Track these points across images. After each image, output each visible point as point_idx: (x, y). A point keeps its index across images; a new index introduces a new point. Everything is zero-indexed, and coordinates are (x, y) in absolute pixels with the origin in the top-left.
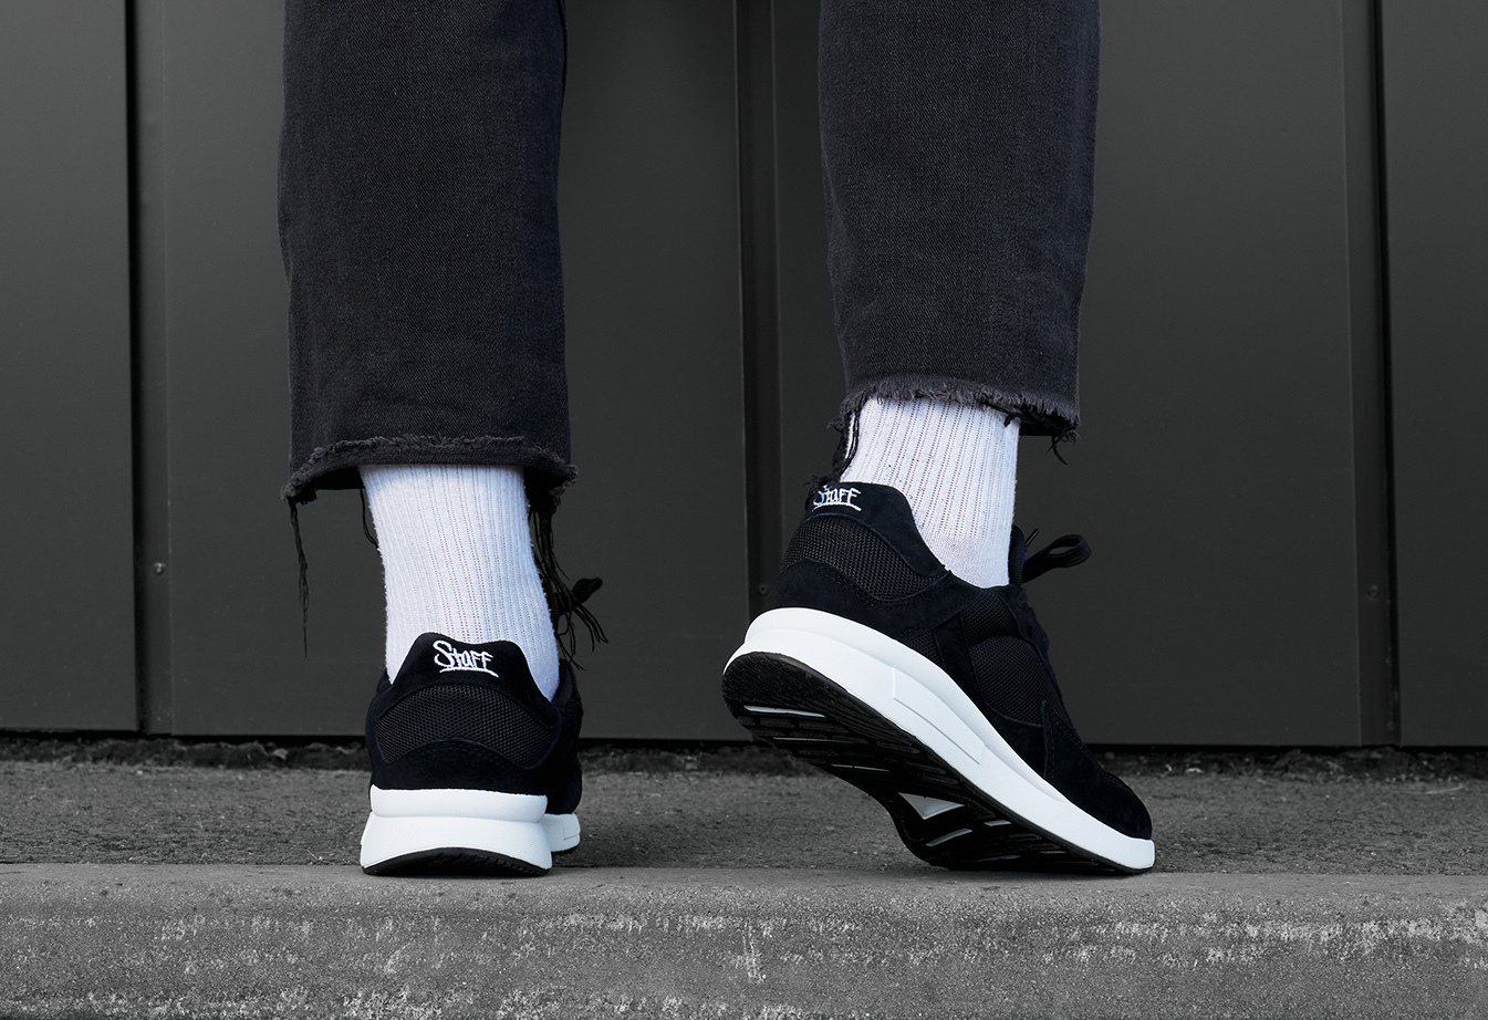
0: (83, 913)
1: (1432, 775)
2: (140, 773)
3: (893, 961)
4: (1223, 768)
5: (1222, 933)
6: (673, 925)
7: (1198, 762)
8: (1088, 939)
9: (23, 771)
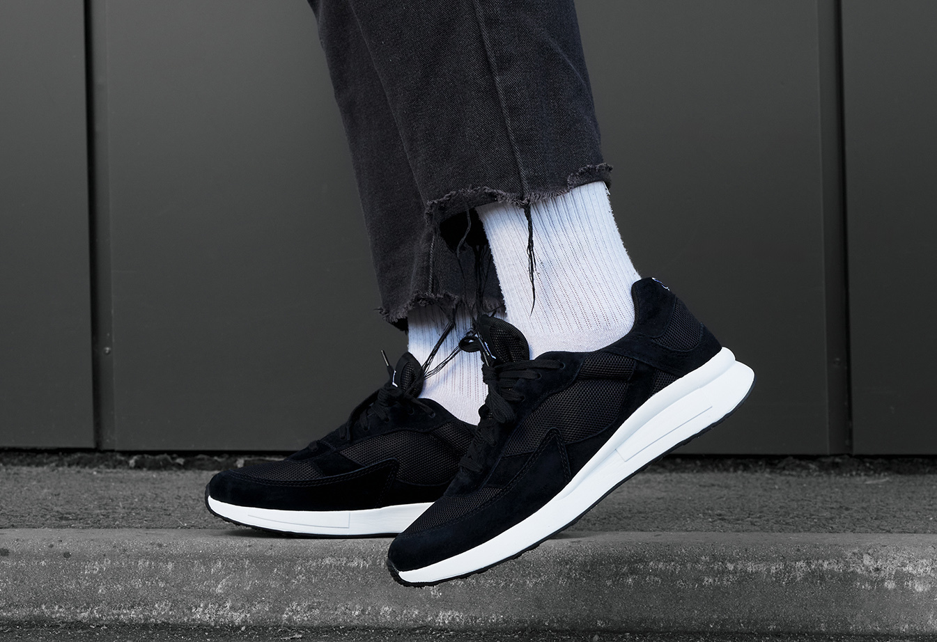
0: (39, 558)
1: (872, 472)
2: (95, 473)
3: (517, 585)
4: (746, 468)
5: (712, 568)
8: (633, 572)
9: (25, 472)
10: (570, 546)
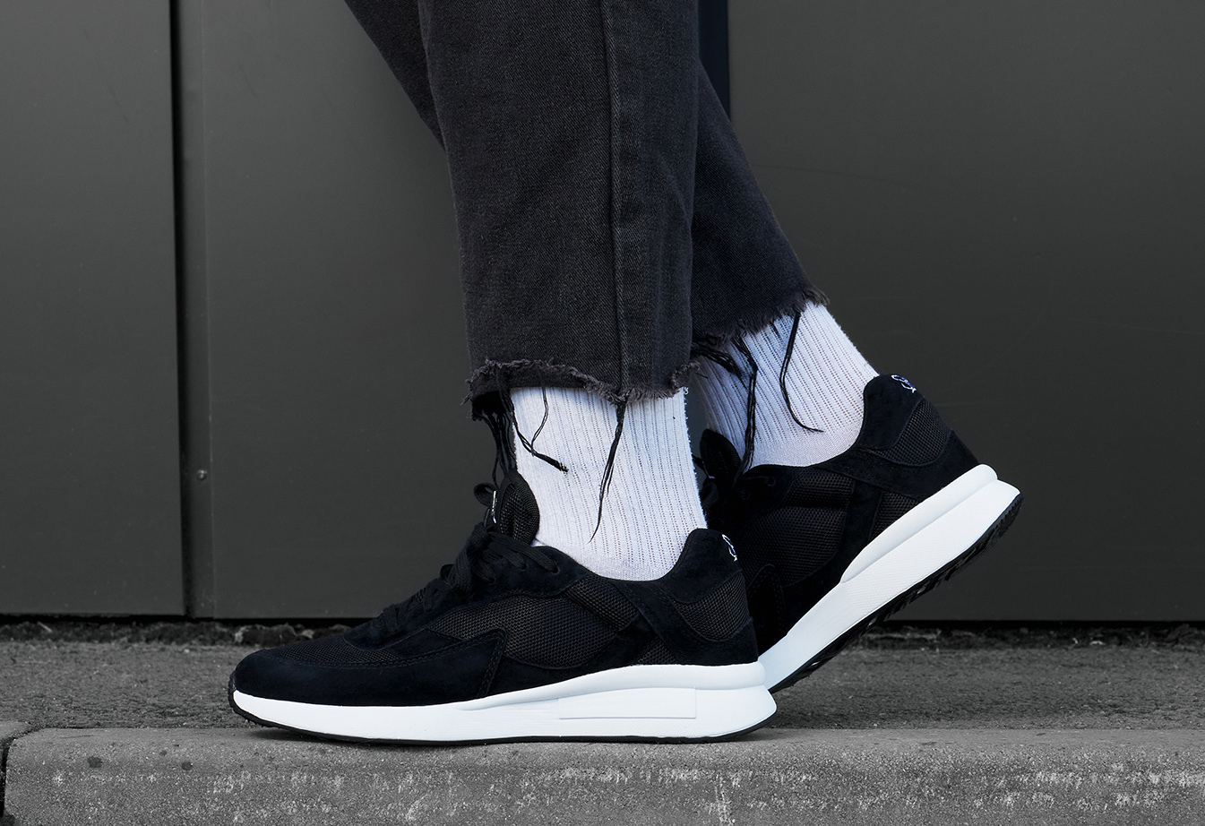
0: (146, 770)
2: (187, 651)
3: (845, 807)
4: (1122, 641)
5: (1128, 781)
6: (655, 777)
7: (1100, 636)
8: (1013, 787)
9: (86, 650)
10: (921, 751)
